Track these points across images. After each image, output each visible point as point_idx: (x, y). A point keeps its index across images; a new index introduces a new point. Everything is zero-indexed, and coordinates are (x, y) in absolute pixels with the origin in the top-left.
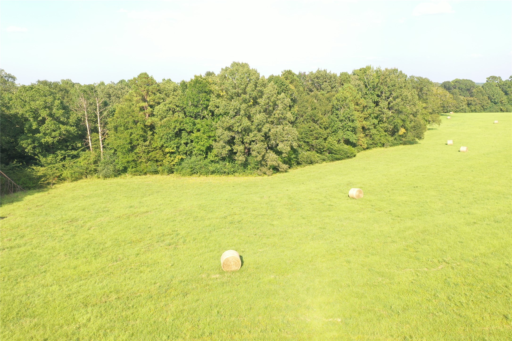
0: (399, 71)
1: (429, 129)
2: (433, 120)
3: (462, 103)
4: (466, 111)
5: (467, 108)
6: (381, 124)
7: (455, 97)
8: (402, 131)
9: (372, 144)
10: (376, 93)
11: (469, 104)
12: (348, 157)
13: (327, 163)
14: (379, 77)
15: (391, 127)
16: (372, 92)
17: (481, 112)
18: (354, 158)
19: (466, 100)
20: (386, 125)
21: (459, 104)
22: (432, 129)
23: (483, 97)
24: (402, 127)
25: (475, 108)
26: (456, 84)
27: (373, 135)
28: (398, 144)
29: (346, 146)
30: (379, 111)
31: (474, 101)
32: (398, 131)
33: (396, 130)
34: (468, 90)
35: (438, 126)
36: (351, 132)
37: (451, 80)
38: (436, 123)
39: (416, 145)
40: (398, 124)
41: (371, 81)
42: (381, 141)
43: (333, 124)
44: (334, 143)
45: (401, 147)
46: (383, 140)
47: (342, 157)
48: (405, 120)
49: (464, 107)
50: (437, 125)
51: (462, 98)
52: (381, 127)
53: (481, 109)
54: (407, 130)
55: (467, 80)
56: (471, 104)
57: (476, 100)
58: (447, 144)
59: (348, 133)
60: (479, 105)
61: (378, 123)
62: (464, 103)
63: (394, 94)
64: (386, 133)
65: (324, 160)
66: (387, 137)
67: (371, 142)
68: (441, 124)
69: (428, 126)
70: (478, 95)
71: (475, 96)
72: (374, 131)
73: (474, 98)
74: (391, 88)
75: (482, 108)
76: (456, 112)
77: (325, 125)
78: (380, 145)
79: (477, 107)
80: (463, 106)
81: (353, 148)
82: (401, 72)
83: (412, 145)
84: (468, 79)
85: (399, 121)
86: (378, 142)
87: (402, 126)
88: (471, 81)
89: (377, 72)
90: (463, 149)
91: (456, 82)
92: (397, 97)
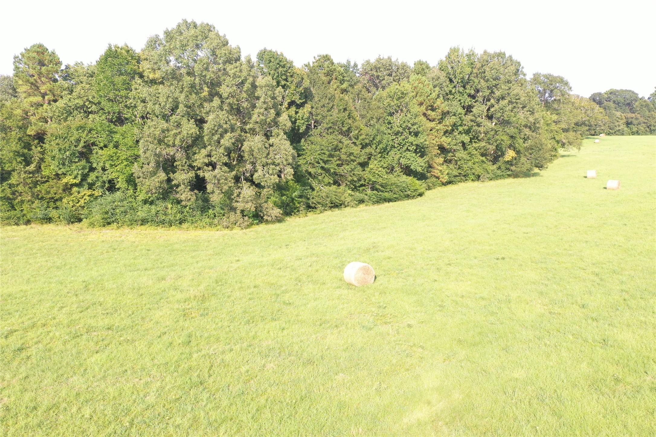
0: (507, 55)
1: (563, 156)
2: (569, 142)
3: (618, 121)
4: (624, 133)
5: (626, 129)
6: (475, 142)
7: (608, 113)
8: (510, 154)
9: (457, 176)
10: (468, 91)
11: (628, 124)
12: (408, 197)
13: (368, 207)
14: (472, 64)
15: (492, 148)
16: (461, 89)
17: (646, 134)
18: (419, 198)
19: (624, 117)
20: (483, 144)
21: (613, 123)
22: (569, 156)
23: (649, 113)
24: (509, 148)
25: (638, 128)
26: (610, 96)
27: (460, 160)
28: (503, 175)
29: (404, 178)
30: (472, 121)
31: (637, 119)
32: (503, 154)
33: (500, 153)
34: (629, 104)
35: (578, 151)
36: (414, 152)
37: (603, 91)
38: (574, 146)
39: (534, 178)
40: (502, 142)
41: (458, 71)
42: (473, 171)
43: (378, 138)
44: (379, 171)
45: (511, 180)
46: (478, 170)
47: (395, 196)
48: (514, 135)
49: (621, 127)
50: (575, 149)
51: (618, 114)
52: (475, 148)
53: (646, 130)
54: (518, 152)
55: (626, 91)
56: (631, 123)
57: (639, 117)
58: (586, 177)
59: (408, 154)
60: (644, 125)
61: (471, 142)
62: (622, 121)
63: (498, 93)
64: (484, 158)
65: (362, 201)
66: (485, 165)
67: (455, 173)
68: (581, 148)
69: (561, 151)
70: (641, 110)
71: (637, 112)
72: (461, 154)
73: (636, 114)
74: (491, 83)
75: (648, 129)
76: (609, 134)
77: (363, 140)
78: (472, 177)
79: (640, 127)
80: (619, 126)
81: (417, 182)
82: (511, 57)
83: (528, 179)
84: (628, 89)
85: (505, 138)
86: (469, 172)
87: (510, 146)
88: (633, 92)
89: (469, 56)
90: (612, 184)
91: (610, 93)
92: (503, 98)
